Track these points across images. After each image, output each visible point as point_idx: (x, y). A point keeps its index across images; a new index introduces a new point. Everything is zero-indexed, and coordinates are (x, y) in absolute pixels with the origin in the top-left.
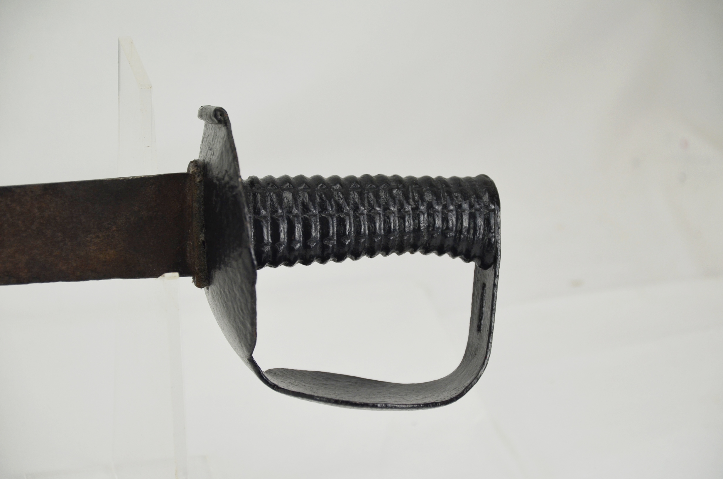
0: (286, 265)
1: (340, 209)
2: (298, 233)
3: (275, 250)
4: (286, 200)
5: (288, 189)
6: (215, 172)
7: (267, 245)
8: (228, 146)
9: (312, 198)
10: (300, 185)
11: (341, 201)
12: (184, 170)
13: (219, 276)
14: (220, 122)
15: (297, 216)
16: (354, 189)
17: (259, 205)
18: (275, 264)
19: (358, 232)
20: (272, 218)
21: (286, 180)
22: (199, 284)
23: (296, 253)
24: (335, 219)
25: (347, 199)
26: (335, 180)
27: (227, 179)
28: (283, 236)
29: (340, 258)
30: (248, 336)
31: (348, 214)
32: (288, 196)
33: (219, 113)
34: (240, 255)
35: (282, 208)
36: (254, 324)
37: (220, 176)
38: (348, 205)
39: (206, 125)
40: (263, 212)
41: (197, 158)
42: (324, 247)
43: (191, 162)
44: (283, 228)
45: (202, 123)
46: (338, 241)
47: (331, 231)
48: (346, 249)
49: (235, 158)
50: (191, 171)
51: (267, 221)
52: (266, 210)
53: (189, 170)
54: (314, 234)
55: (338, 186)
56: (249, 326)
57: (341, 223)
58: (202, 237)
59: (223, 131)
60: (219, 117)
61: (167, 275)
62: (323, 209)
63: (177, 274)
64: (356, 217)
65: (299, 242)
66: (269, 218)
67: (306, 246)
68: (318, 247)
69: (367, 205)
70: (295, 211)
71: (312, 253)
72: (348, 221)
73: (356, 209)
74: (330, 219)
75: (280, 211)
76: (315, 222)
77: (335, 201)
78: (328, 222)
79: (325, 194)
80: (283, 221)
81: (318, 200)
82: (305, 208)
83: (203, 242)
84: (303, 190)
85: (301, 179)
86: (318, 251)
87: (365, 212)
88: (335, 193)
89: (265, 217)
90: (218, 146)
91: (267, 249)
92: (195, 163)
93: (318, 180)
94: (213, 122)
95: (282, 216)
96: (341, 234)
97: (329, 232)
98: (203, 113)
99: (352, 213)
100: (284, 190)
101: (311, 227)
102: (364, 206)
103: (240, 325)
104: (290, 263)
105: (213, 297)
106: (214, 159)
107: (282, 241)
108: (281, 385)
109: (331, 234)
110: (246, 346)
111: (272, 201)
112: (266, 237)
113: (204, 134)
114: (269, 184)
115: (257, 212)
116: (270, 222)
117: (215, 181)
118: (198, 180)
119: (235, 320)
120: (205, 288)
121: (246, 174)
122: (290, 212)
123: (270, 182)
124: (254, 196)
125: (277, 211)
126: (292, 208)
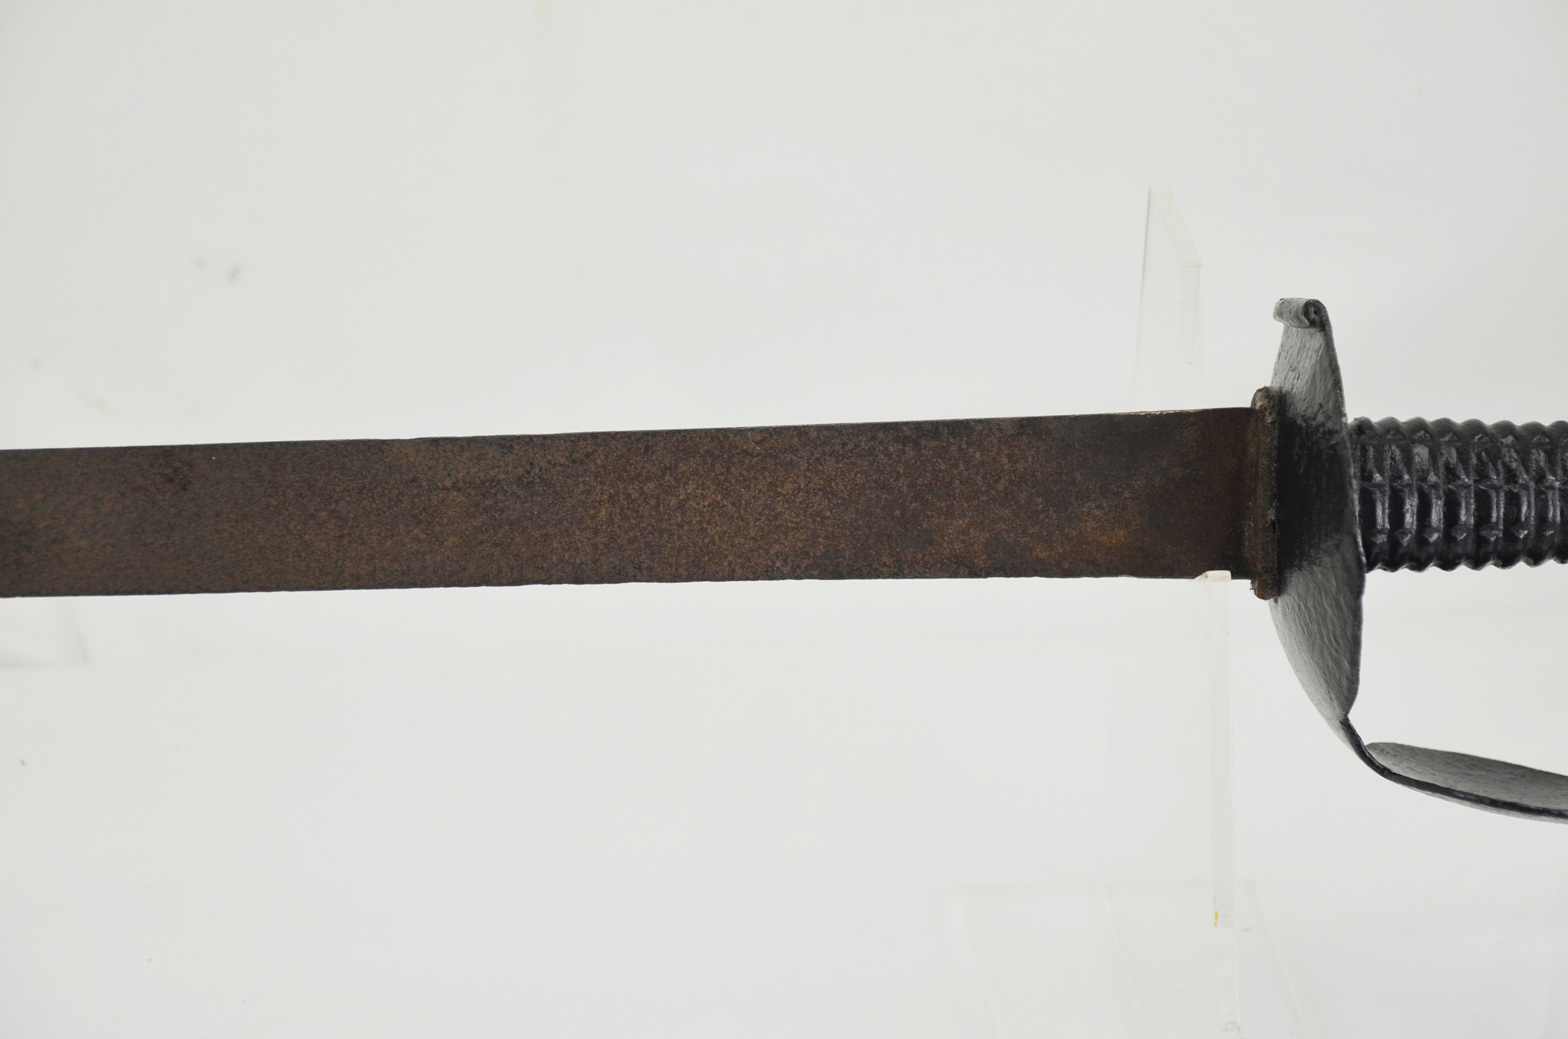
0: (1412, 568)
1: (1511, 477)
2: (1436, 515)
3: (1394, 543)
4: (1417, 459)
5: (1422, 441)
6: (1300, 407)
7: (1381, 532)
8: (1326, 363)
9: (1463, 458)
10: (1442, 435)
11: (1514, 465)
12: (1247, 404)
13: (1297, 581)
14: (1313, 324)
15: (1435, 486)
16: (1539, 445)
17: (1371, 465)
18: (1392, 565)
19: (1542, 519)
20: (1392, 489)
21: (1419, 425)
22: (1262, 593)
23: (1432, 549)
24: (1502, 494)
25: (1525, 461)
26: (1506, 428)
27: (1320, 418)
28: (1410, 519)
29: (1506, 561)
30: (1345, 682)
31: (1525, 487)
32: (1421, 453)
33: (1312, 310)
34: (1338, 546)
35: (1410, 473)
36: (1355, 663)
37: (1309, 413)
38: (1527, 471)
39: (1286, 330)
40: (1378, 477)
41: (1268, 384)
42: (1481, 541)
43: (1259, 391)
44: (1411, 506)
45: (1279, 327)
46: (1506, 531)
47: (1494, 515)
48: (1520, 546)
49: (1337, 384)
50: (1258, 404)
51: (1383, 493)
52: (1381, 472)
53: (1254, 402)
54: (1463, 518)
55: (1510, 439)
56: (1346, 665)
57: (1513, 501)
58: (1271, 515)
59: (1317, 340)
60: (1313, 316)
61: (1210, 573)
62: (1482, 476)
63: (1228, 573)
64: (1539, 493)
65: (1437, 530)
66: (1387, 488)
67: (1448, 537)
68: (1470, 541)
69: (1560, 472)
70: (1432, 478)
71: (1459, 550)
72: (1525, 500)
73: (1540, 478)
74: (1493, 494)
75: (1406, 477)
76: (1467, 498)
77: (1505, 465)
78: (1489, 498)
79: (1487, 451)
80: (1411, 494)
81: (1474, 461)
82: (1451, 474)
83: (1273, 523)
84: (1449, 443)
85: (1445, 426)
86: (1470, 548)
87: (1557, 484)
88: (1504, 450)
89: (1380, 486)
90: (1308, 363)
91: (1381, 539)
92: (1265, 392)
93: (1475, 427)
94: (1300, 325)
95: (1409, 485)
96: (1512, 521)
97: (1490, 516)
98: (1283, 310)
99: (1532, 485)
100: (1414, 442)
101: (1459, 505)
102: (1555, 475)
103: (1331, 664)
104: (1419, 565)
105: (1285, 614)
106: (1298, 386)
107: (1408, 526)
108: (1395, 769)
109: (1494, 519)
110: (1338, 698)
111: (1393, 459)
112: (1379, 520)
113: (1282, 346)
114: (1388, 431)
115: (1366, 476)
116: (1388, 493)
117: (1299, 421)
118: (1269, 420)
119: (1322, 655)
120: (1272, 600)
121: (1353, 412)
122: (1424, 479)
123: (1391, 427)
124: (1364, 450)
125: (1401, 477)
126: (1428, 473)
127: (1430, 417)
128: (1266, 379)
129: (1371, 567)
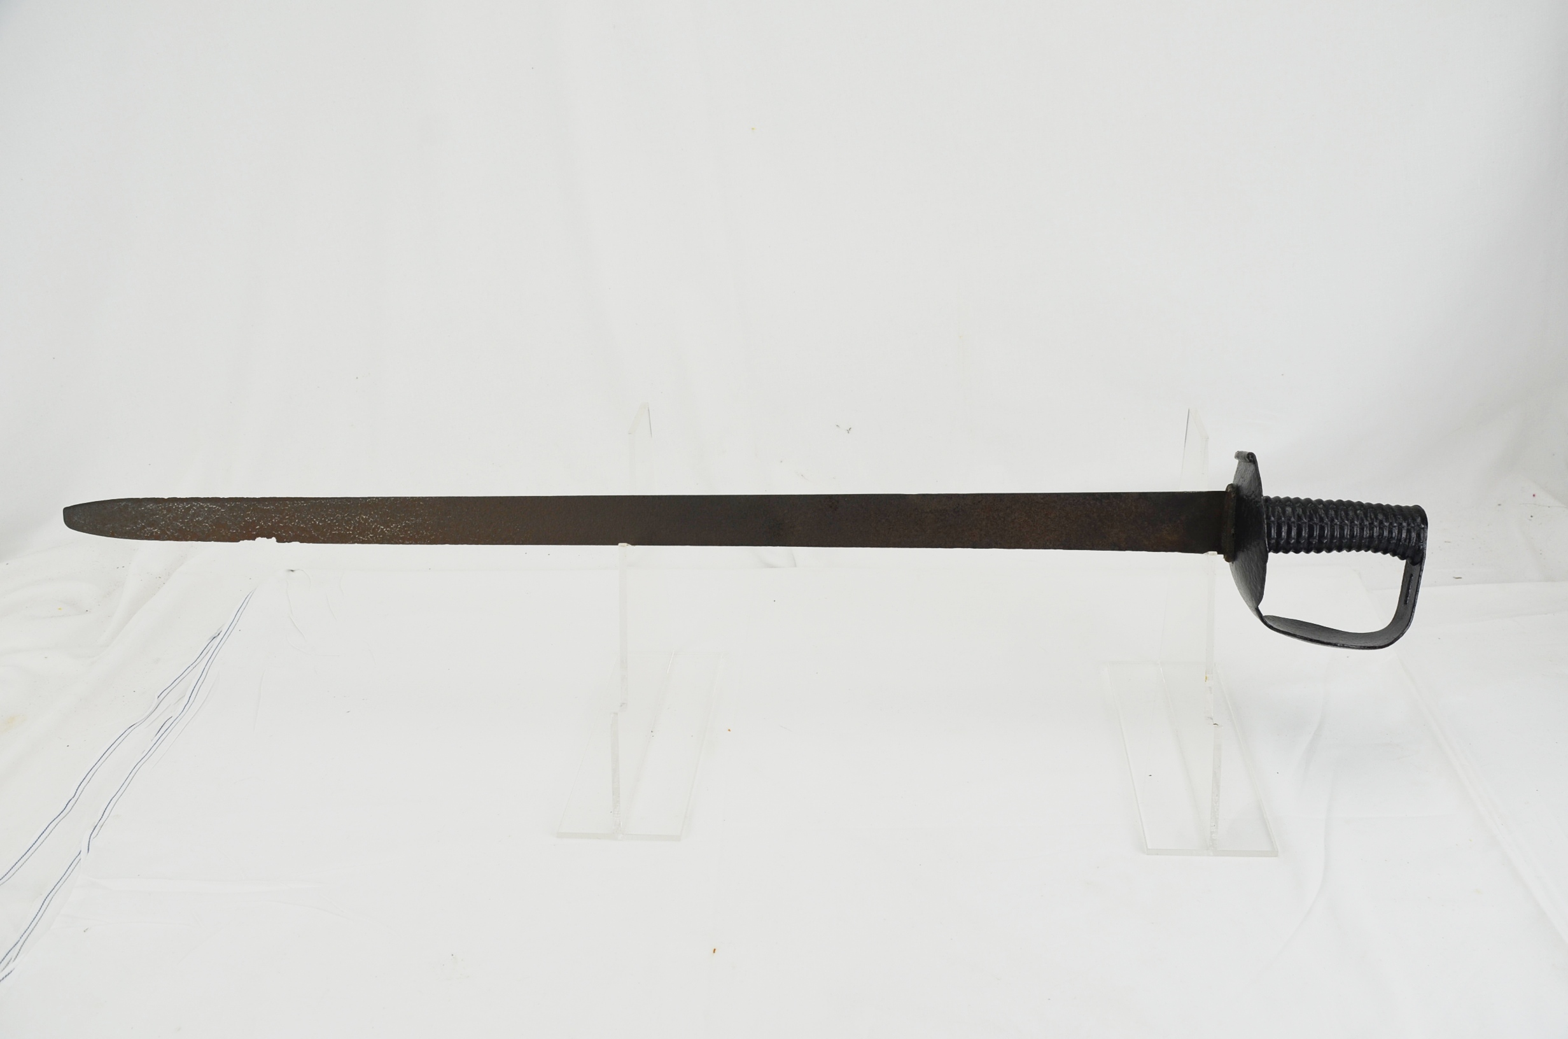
0: (1284, 552)
1: (1322, 520)
2: (1294, 533)
3: (1278, 543)
4: (1287, 512)
5: (1289, 506)
6: (1245, 492)
7: (1273, 539)
8: (1256, 476)
9: (1304, 512)
10: (1297, 503)
11: (1323, 515)
12: (1224, 490)
13: (1241, 556)
14: (1250, 461)
15: (1294, 522)
16: (1332, 508)
17: (1270, 514)
18: (1276, 551)
19: (1332, 536)
20: (1278, 523)
21: (1288, 499)
22: (1227, 560)
23: (1291, 546)
24: (1318, 526)
25: (1327, 514)
26: (1320, 502)
27: (1253, 496)
28: (1284, 534)
29: (1318, 551)
30: (1258, 594)
31: (1327, 524)
32: (1289, 510)
33: (1250, 456)
34: (1258, 544)
35: (1284, 517)
36: (1263, 588)
37: (1249, 494)
38: (1328, 518)
39: (1239, 463)
40: (1273, 519)
41: (1232, 482)
42: (1310, 543)
43: (1229, 485)
44: (1284, 530)
45: (1237, 461)
46: (1319, 540)
47: (1315, 533)
48: (1324, 545)
49: (1260, 484)
50: (1229, 490)
51: (1274, 524)
52: (1274, 517)
53: (1227, 489)
54: (1303, 535)
55: (1322, 505)
56: (1259, 588)
57: (1322, 529)
58: (1233, 531)
59: (1252, 467)
60: (1251, 458)
61: (1210, 552)
62: (1311, 519)
63: (1216, 553)
64: (1331, 526)
65: (1294, 539)
66: (1276, 522)
67: (1298, 541)
68: (1306, 543)
69: (1339, 519)
70: (1293, 519)
71: (1302, 546)
72: (1326, 528)
73: (1332, 521)
74: (1315, 526)
75: (1283, 519)
76: (1305, 527)
77: (1319, 515)
78: (1313, 528)
79: (1313, 510)
80: (1285, 525)
81: (1308, 514)
82: (1299, 518)
83: (1233, 534)
84: (1299, 507)
85: (1297, 500)
86: (1306, 545)
87: (1338, 523)
88: (1319, 510)
89: (1273, 522)
90: (1249, 476)
91: (1273, 541)
92: (1231, 486)
93: (1308, 501)
94: (1246, 461)
95: (1284, 522)
96: (1321, 536)
97: (1313, 534)
98: (1239, 455)
99: (1329, 523)
100: (1286, 506)
101: (1302, 530)
102: (1337, 519)
103: (1253, 587)
104: (1286, 552)
105: (1236, 569)
106: (1245, 484)
107: (1283, 537)
108: (1275, 626)
109: (1315, 535)
110: (1255, 600)
111: (1278, 512)
112: (1273, 534)
113: (1238, 468)
114: (1277, 501)
115: (1268, 518)
116: (1276, 525)
117: (1245, 497)
118: (1233, 496)
119: (1250, 584)
120: (1231, 563)
121: (1265, 494)
122: (1290, 520)
123: (1277, 499)
124: (1268, 508)
125: (1281, 519)
126: (1291, 517)
127: (1292, 497)
128: (1231, 482)
129: (1270, 551)
